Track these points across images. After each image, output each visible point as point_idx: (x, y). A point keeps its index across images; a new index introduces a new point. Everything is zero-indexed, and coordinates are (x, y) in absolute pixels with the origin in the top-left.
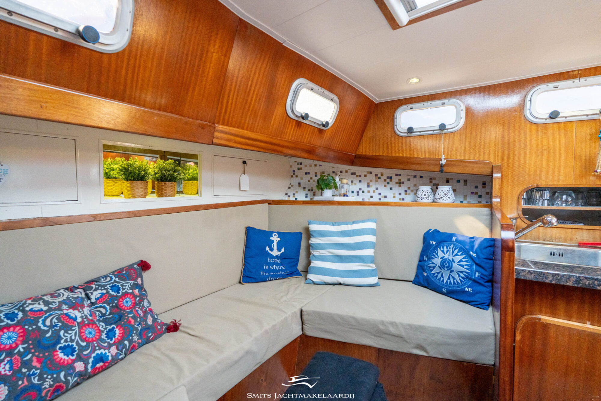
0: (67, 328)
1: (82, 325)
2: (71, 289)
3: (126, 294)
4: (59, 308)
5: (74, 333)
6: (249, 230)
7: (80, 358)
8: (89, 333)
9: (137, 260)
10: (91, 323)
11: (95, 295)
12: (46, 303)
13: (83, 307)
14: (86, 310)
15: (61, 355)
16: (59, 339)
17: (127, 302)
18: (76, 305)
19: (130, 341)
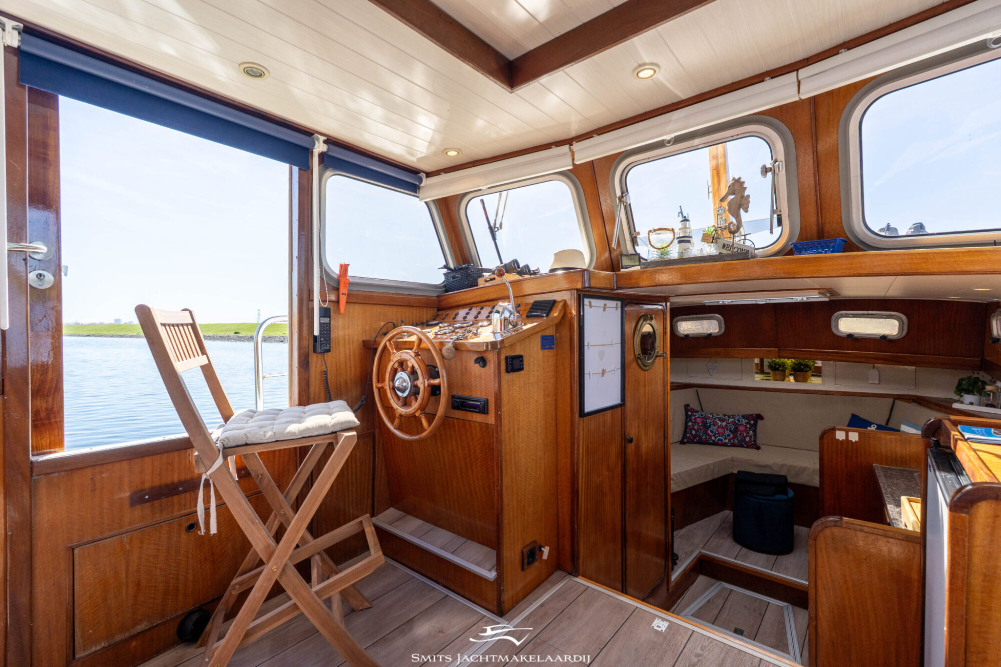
0: (714, 425)
1: (719, 427)
2: (725, 416)
3: (742, 425)
4: (715, 419)
5: (715, 428)
6: (853, 415)
7: (714, 436)
8: (720, 430)
9: (757, 413)
10: (723, 428)
11: (731, 420)
12: (713, 416)
13: (723, 421)
14: (724, 424)
15: (709, 432)
16: (710, 427)
17: (742, 428)
18: (722, 420)
19: (734, 441)
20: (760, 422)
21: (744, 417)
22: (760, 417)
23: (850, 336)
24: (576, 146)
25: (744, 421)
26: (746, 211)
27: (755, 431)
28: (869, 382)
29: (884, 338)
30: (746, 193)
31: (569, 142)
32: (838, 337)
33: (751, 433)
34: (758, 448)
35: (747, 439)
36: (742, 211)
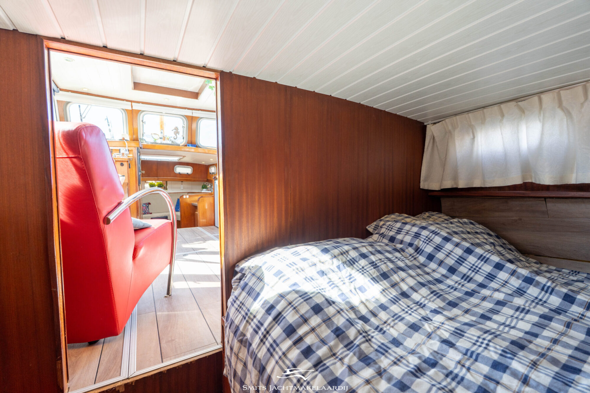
20: (149, 205)
21: (144, 204)
22: (149, 204)
23: (179, 173)
24: (133, 104)
25: (144, 206)
26: (179, 134)
27: (148, 208)
28: (181, 189)
29: (188, 173)
30: (178, 131)
31: (131, 101)
32: (176, 173)
33: (147, 209)
34: (151, 213)
35: (147, 211)
36: (177, 134)
